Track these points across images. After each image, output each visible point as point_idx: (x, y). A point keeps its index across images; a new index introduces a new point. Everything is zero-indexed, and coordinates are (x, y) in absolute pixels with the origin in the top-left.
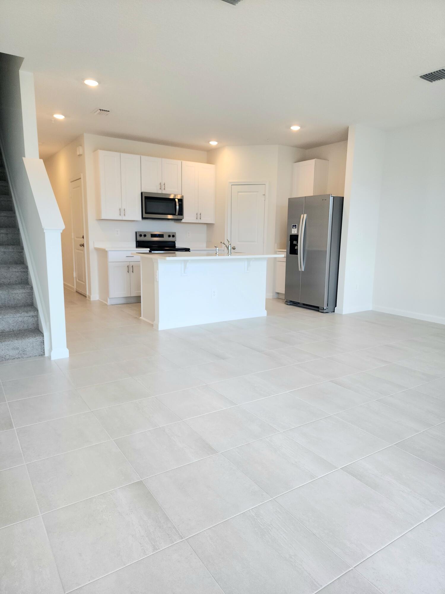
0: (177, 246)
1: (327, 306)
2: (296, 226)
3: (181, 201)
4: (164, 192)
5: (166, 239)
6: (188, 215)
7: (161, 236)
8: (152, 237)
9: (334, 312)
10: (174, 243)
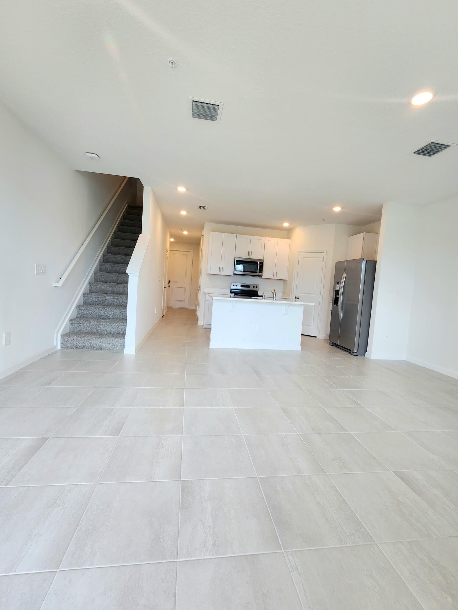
0: (259, 294)
1: (358, 350)
2: (339, 283)
3: (262, 264)
4: (251, 257)
5: (251, 288)
6: (267, 272)
7: (248, 286)
8: (241, 287)
9: (365, 356)
10: (257, 292)
